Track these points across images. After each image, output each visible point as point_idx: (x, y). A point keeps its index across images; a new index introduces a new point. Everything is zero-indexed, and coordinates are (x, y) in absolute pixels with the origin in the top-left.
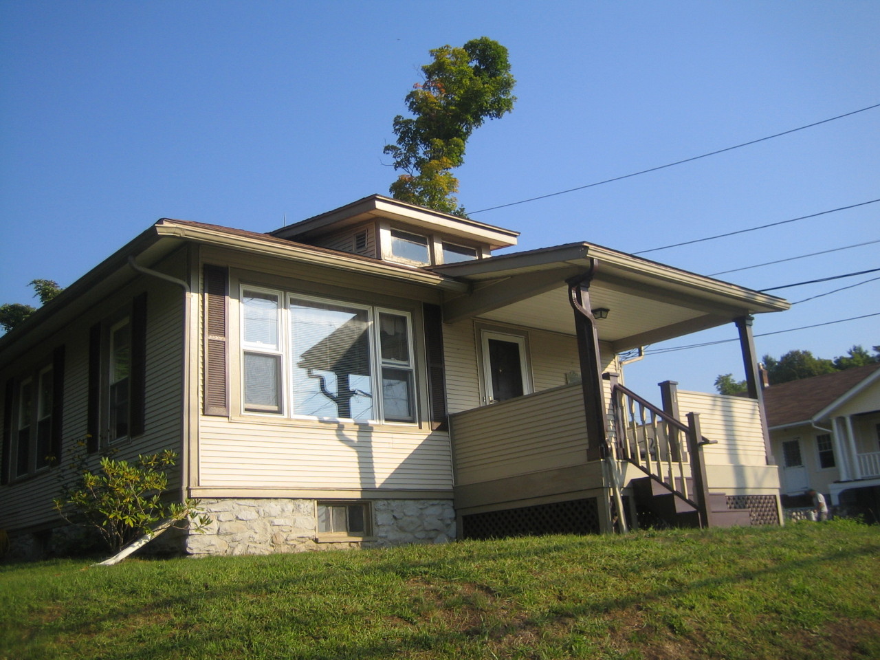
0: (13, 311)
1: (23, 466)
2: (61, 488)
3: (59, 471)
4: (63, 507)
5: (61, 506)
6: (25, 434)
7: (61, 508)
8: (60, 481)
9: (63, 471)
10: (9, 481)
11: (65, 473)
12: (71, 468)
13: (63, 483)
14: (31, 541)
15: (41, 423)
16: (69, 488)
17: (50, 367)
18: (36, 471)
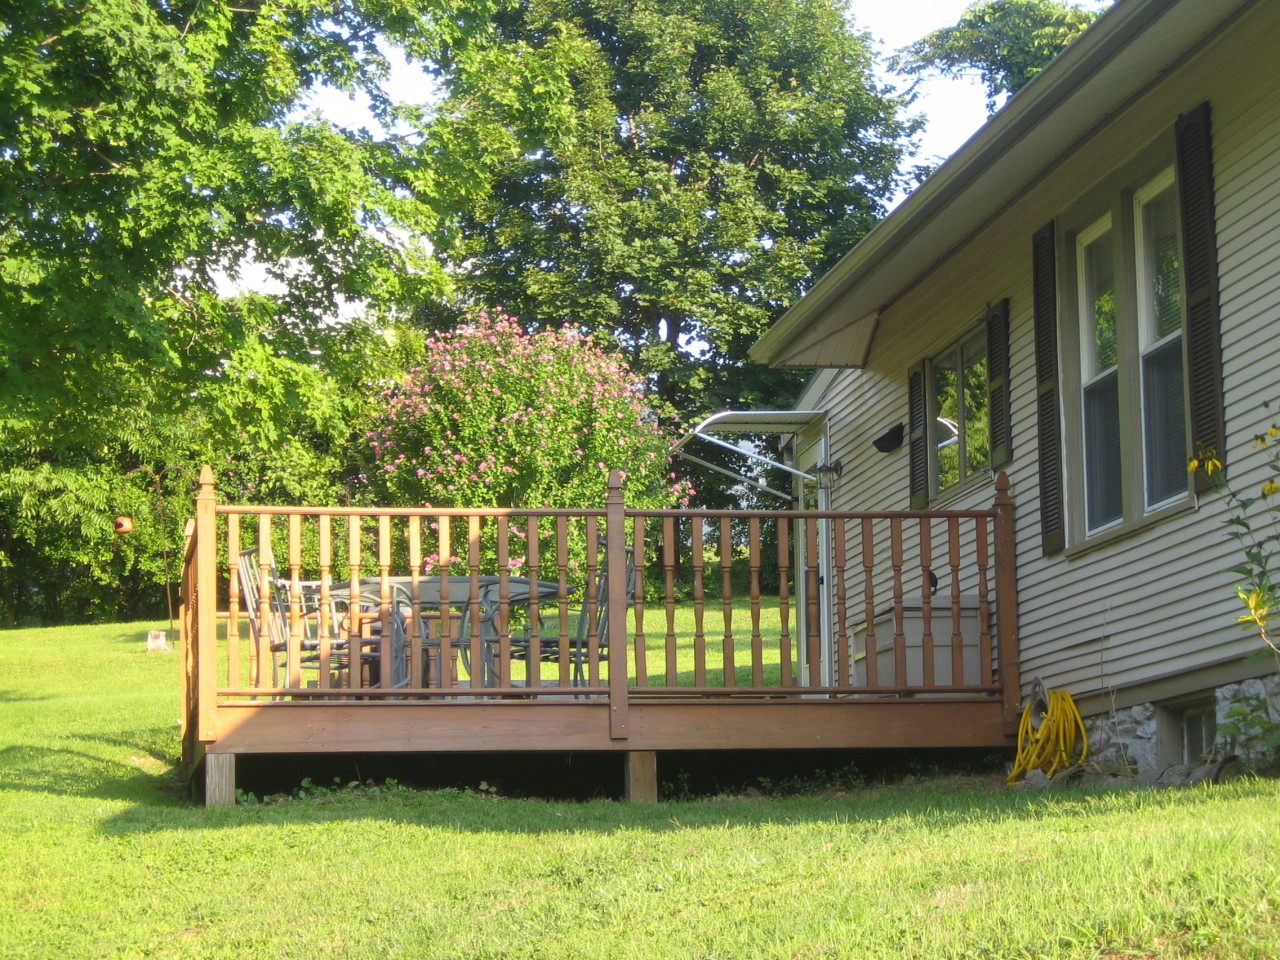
0: (1002, 18)
1: (1108, 500)
2: (1242, 557)
3: (1234, 503)
4: (1269, 615)
5: (1264, 611)
6: (1104, 395)
7: (1262, 618)
8: (1236, 536)
9: (1245, 505)
10: (1067, 546)
11: (1251, 510)
12: (1264, 496)
13: (1248, 541)
14: (1152, 726)
15: (1151, 360)
16: (1267, 558)
17: (1167, 179)
18: (1149, 511)
